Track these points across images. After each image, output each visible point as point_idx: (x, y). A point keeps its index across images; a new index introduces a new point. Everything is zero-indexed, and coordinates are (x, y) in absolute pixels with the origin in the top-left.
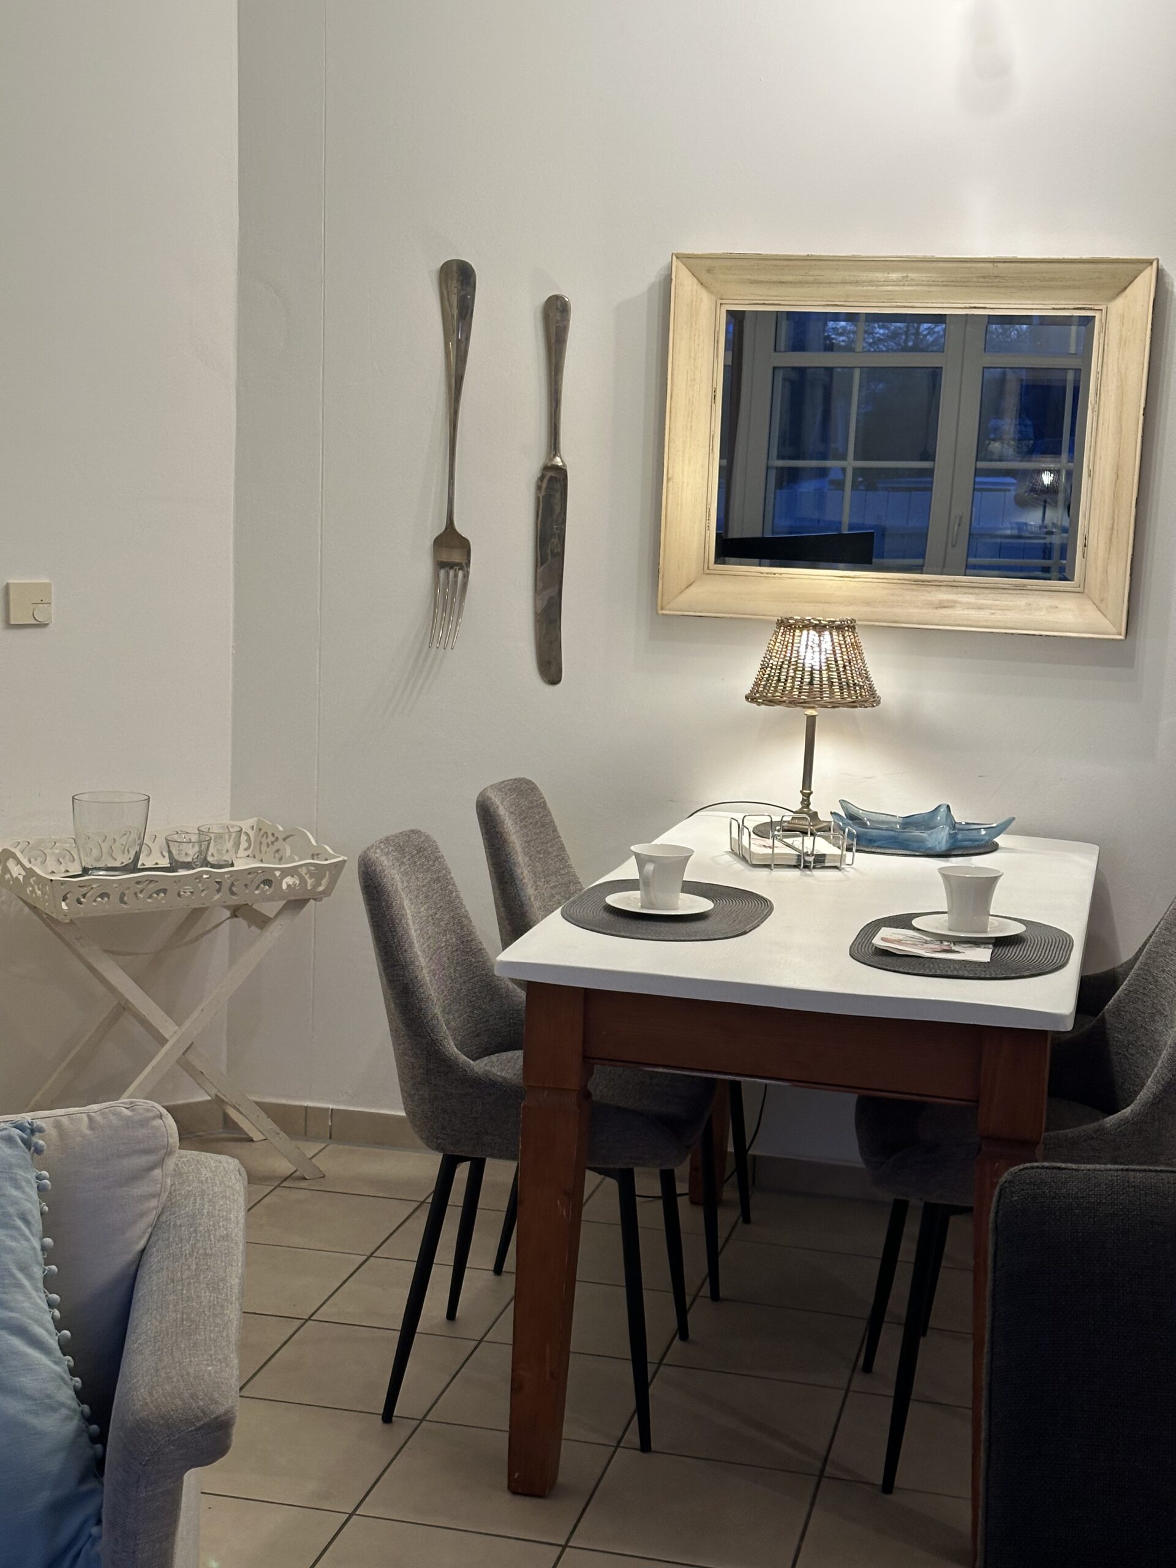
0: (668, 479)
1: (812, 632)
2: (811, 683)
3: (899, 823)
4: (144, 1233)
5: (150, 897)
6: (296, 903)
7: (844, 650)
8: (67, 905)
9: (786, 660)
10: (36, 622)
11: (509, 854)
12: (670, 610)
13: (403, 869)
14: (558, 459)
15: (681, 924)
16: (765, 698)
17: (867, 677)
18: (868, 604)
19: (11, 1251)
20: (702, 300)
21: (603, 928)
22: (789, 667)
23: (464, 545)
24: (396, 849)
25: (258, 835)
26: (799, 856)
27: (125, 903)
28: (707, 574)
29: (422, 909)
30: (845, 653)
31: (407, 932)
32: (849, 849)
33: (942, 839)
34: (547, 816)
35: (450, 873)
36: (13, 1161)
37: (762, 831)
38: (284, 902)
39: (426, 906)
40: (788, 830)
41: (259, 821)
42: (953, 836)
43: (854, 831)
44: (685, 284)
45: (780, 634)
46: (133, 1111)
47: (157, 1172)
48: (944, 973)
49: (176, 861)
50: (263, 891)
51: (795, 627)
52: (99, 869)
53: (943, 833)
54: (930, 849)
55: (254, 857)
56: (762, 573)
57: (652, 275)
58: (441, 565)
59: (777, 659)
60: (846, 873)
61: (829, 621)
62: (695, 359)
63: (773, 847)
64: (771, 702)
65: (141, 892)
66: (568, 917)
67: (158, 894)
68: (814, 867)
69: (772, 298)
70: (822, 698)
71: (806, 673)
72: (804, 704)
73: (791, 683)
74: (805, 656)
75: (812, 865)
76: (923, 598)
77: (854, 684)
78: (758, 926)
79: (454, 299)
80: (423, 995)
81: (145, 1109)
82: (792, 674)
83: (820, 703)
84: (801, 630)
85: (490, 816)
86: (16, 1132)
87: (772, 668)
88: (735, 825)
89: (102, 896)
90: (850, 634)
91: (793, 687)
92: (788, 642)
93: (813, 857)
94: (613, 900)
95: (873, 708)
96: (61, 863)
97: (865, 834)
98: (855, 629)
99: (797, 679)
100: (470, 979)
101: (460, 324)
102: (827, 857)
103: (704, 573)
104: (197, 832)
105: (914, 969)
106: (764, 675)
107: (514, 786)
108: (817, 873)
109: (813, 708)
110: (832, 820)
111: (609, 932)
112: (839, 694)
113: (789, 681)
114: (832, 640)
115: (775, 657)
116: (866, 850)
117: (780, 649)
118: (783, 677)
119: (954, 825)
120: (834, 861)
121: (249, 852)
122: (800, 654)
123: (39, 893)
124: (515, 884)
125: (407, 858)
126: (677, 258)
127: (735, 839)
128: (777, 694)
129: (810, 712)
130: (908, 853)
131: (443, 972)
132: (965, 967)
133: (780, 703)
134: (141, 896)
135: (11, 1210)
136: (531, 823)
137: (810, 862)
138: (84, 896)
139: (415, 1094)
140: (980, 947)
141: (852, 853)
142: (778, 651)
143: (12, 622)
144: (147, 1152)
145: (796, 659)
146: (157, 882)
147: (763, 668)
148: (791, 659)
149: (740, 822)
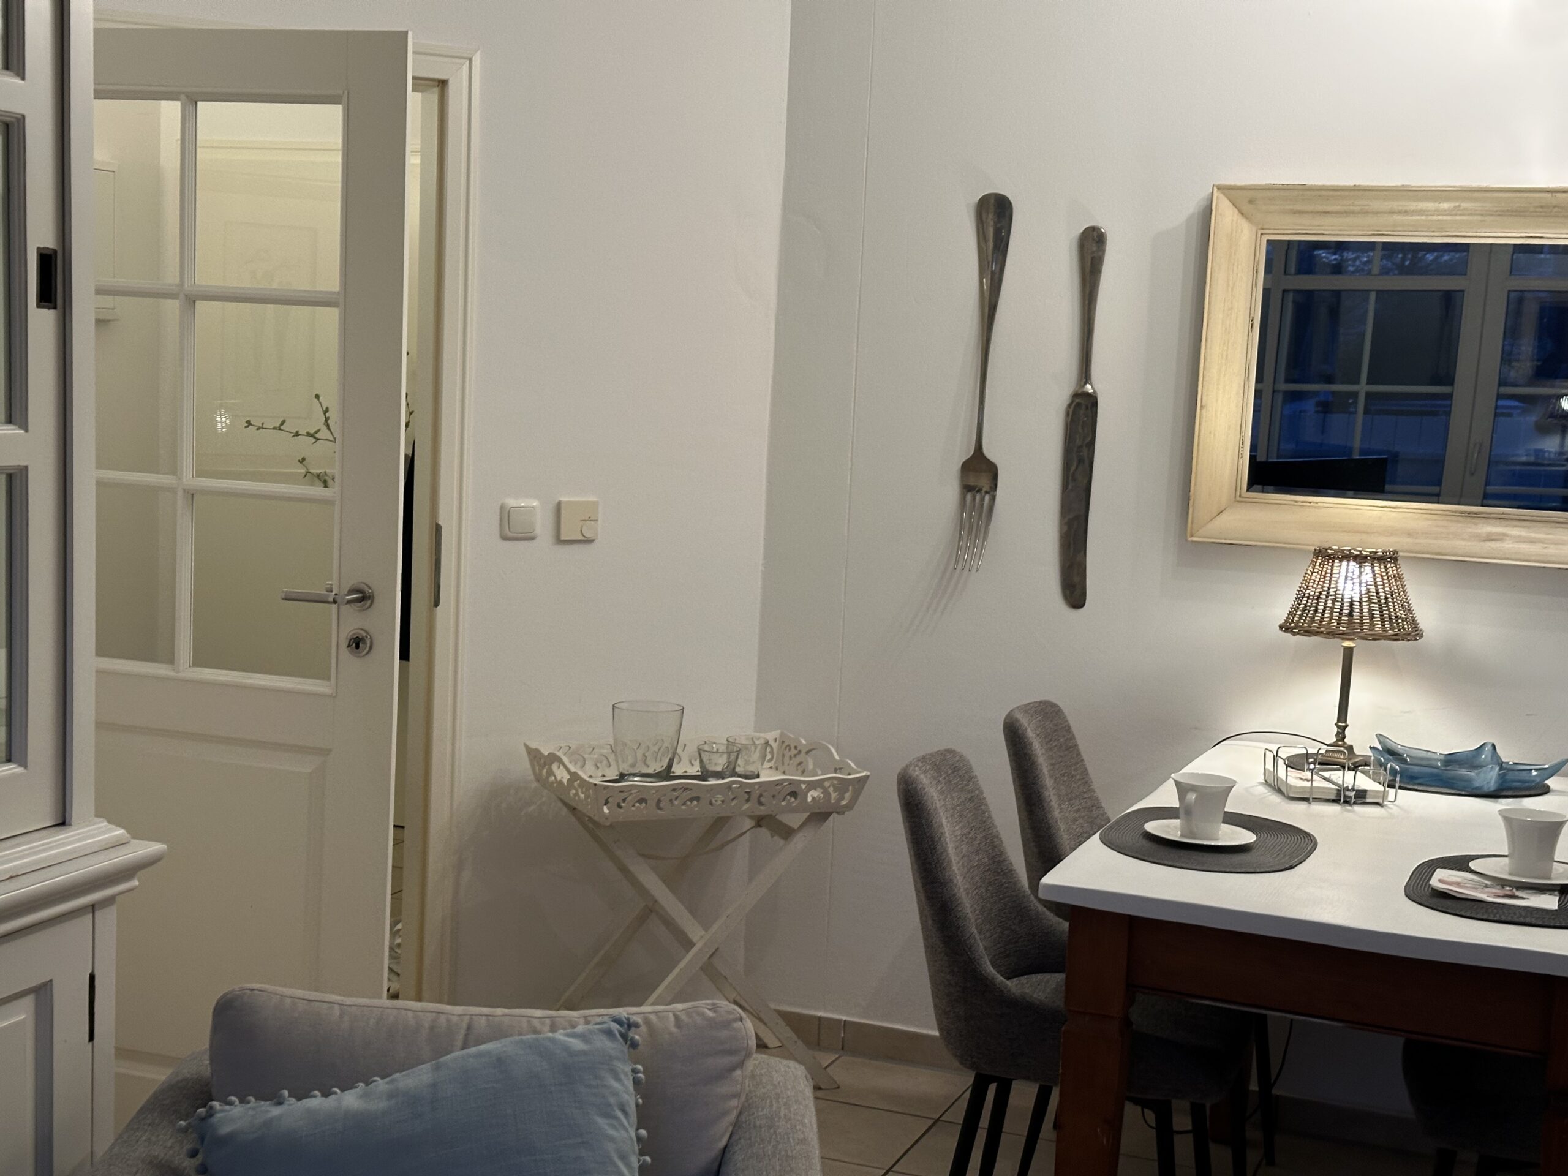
0: (1202, 406)
1: (1352, 563)
2: (1351, 614)
3: (1440, 760)
4: (726, 1131)
5: (684, 804)
6: (820, 816)
7: (1386, 581)
8: (608, 809)
9: (1324, 591)
10: (583, 538)
11: (1037, 776)
12: (1199, 537)
13: (939, 788)
14: (1088, 386)
15: (1223, 855)
16: (1301, 629)
17: (1409, 610)
18: (1409, 535)
19: (612, 1139)
20: (1242, 231)
21: (1144, 855)
22: (1327, 597)
23: (992, 471)
24: (933, 768)
25: (781, 747)
26: (1339, 791)
27: (661, 809)
28: (1238, 502)
29: (957, 828)
30: (1387, 585)
31: (945, 850)
32: (1391, 786)
33: (1491, 779)
34: (1071, 739)
35: (982, 793)
36: (613, 1053)
37: (1295, 763)
38: (808, 814)
39: (960, 825)
40: (1325, 763)
41: (782, 734)
42: (1502, 777)
43: (1397, 767)
44: (1226, 216)
45: (1318, 564)
46: (715, 1012)
47: (738, 1072)
48: (1509, 919)
49: (707, 771)
50: (789, 804)
51: (1334, 557)
52: (635, 775)
53: (1492, 773)
54: (1477, 788)
55: (777, 769)
56: (1296, 502)
57: (1191, 206)
58: (967, 488)
59: (1314, 590)
60: (1389, 810)
61: (1371, 552)
62: (1232, 289)
63: (1312, 780)
64: (1308, 633)
65: (676, 798)
66: (1107, 842)
67: (691, 802)
68: (1355, 803)
69: (1314, 228)
70: (1362, 630)
71: (1345, 604)
72: (1343, 636)
73: (1329, 613)
74: (1344, 587)
75: (1353, 801)
76: (1470, 530)
77: (1397, 617)
78: (1304, 860)
79: (991, 232)
80: (961, 913)
81: (726, 1011)
82: (1331, 605)
83: (1360, 635)
84: (1341, 561)
85: (1019, 737)
86: (615, 1027)
87: (1308, 598)
88: (1270, 756)
89: (641, 801)
90: (1392, 565)
91: (1331, 618)
92: (1326, 573)
93: (1354, 792)
94: (1152, 827)
95: (1415, 642)
96: (598, 768)
97: (1407, 770)
98: (1397, 560)
99: (1335, 610)
100: (1001, 899)
101: (995, 256)
102: (1368, 793)
103: (1235, 501)
104: (726, 742)
105: (1477, 914)
106: (1300, 605)
107: (1039, 708)
108: (1358, 809)
109: (1352, 639)
110: (1371, 754)
111: (1151, 859)
112: (1380, 626)
113: (1327, 611)
114: (1373, 571)
115: (1312, 586)
116: (1408, 787)
117: (1318, 579)
118: (1321, 608)
119: (1501, 764)
120: (1375, 797)
121: (772, 764)
122: (1338, 585)
123: (582, 796)
124: (1043, 806)
125: (943, 776)
126: (1218, 189)
127: (1270, 771)
128: (1314, 624)
129: (1347, 644)
130: (1453, 792)
131: (977, 891)
132: (1531, 914)
133: (1317, 634)
134: (676, 802)
135: (612, 1100)
136: (1055, 746)
137: (1351, 797)
138: (624, 800)
139: (950, 1011)
140: (1545, 894)
141: (1394, 790)
142: (1315, 581)
143: (563, 538)
144: (731, 1052)
145: (1335, 590)
146: (691, 789)
147: (1299, 598)
148: (1329, 589)
149: (1275, 753)
